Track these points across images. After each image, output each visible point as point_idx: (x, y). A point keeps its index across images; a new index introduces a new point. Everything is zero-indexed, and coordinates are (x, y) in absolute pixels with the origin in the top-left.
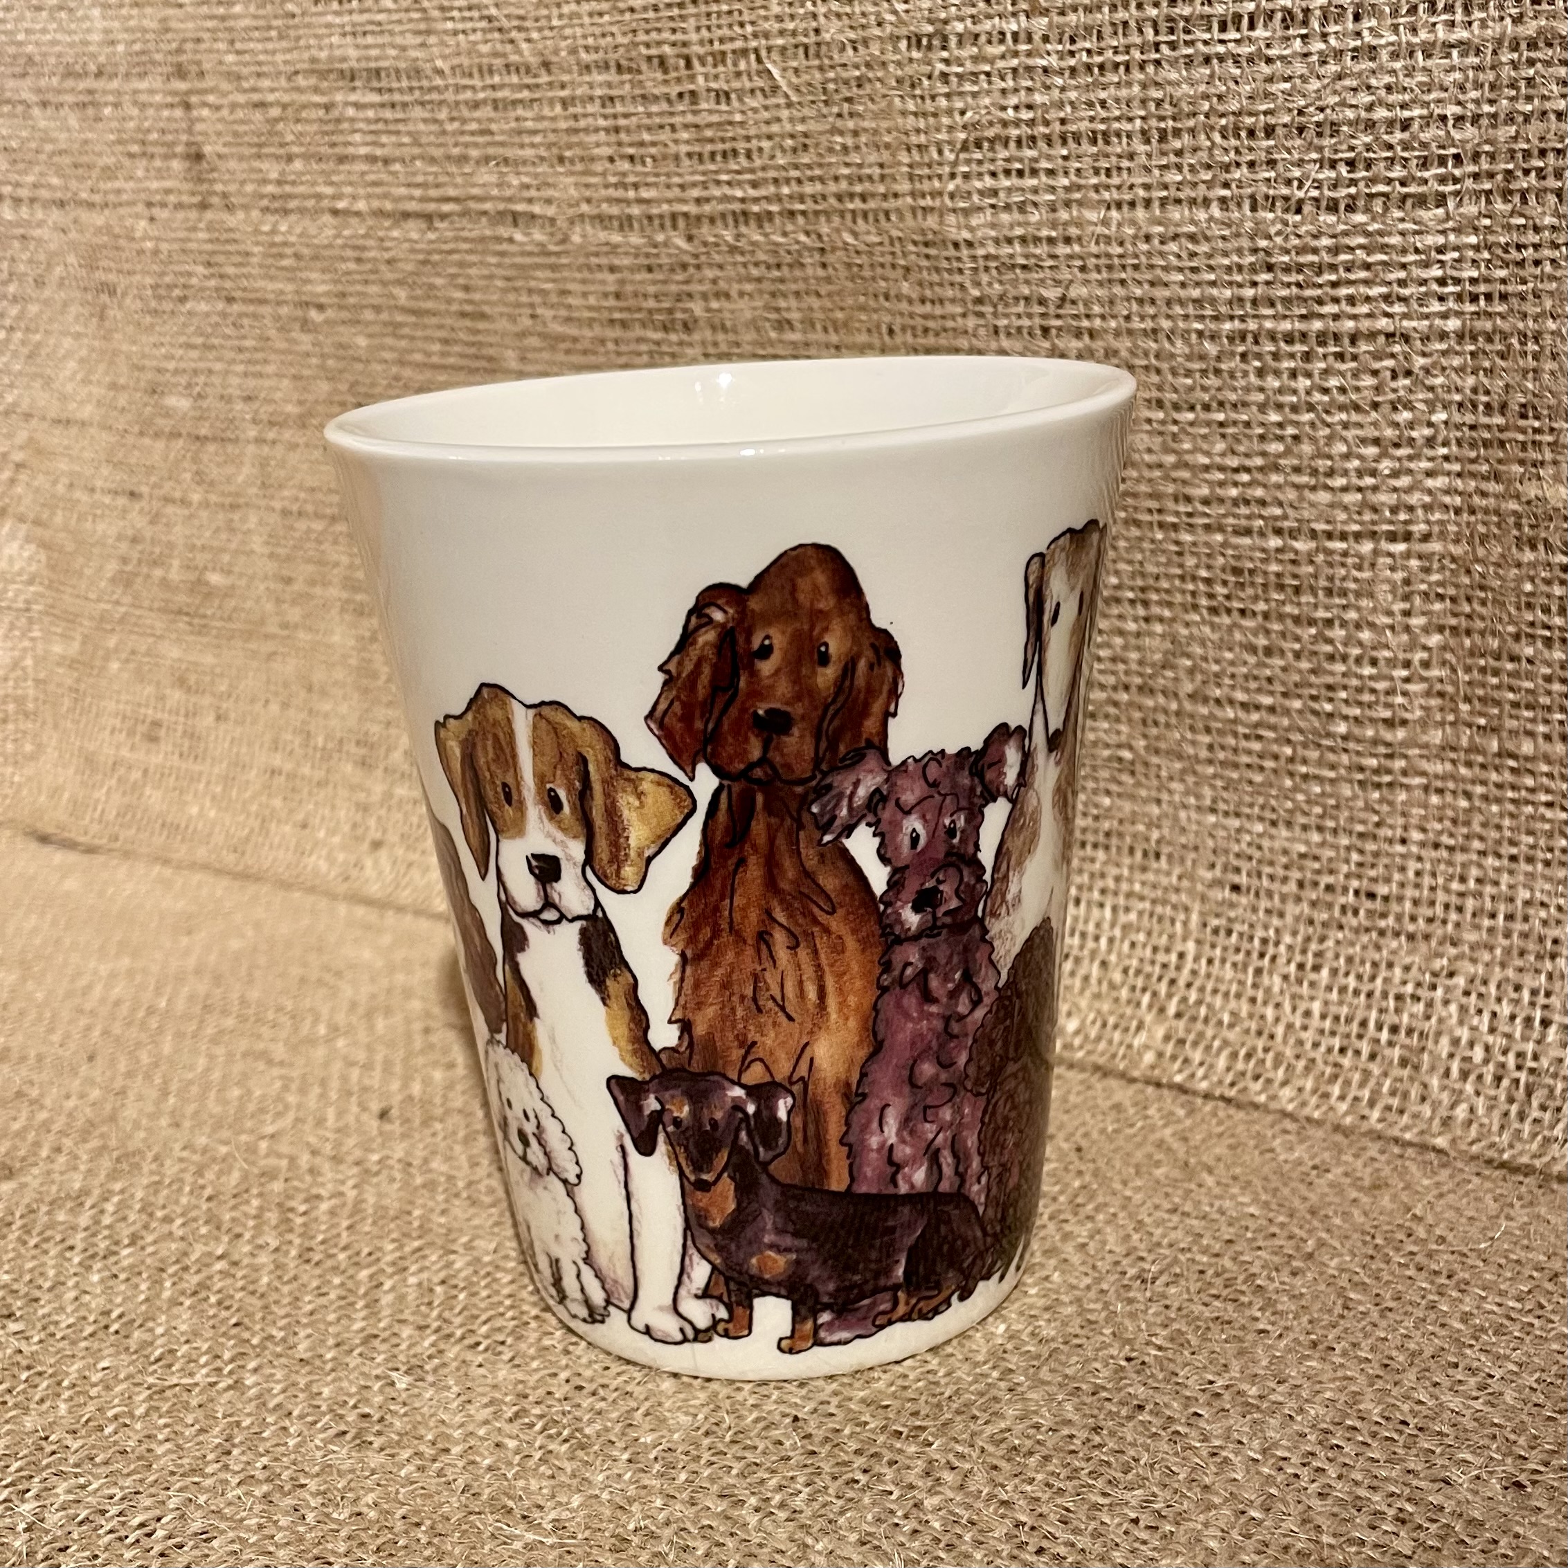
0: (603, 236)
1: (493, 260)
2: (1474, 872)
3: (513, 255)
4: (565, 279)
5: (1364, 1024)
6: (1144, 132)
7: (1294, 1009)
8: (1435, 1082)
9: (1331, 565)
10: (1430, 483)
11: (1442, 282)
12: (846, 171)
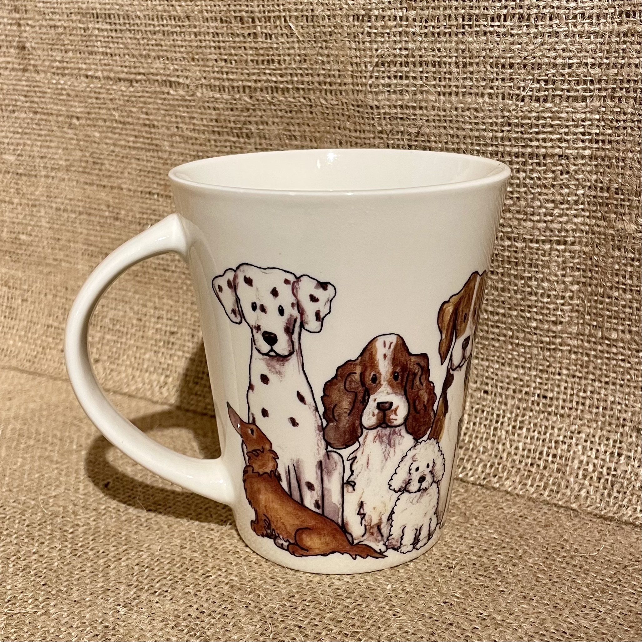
0: (211, 94)
1: (160, 102)
2: (590, 388)
3: (169, 100)
4: (193, 112)
5: (541, 453)
6: (456, 63)
7: (511, 446)
8: (572, 480)
9: (531, 254)
10: (575, 220)
11: (583, 134)
12: (323, 72)
